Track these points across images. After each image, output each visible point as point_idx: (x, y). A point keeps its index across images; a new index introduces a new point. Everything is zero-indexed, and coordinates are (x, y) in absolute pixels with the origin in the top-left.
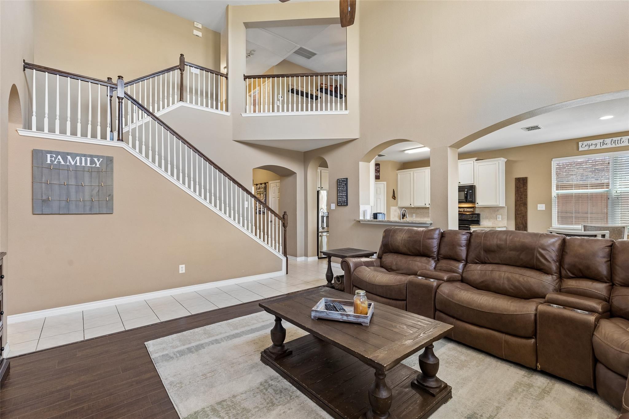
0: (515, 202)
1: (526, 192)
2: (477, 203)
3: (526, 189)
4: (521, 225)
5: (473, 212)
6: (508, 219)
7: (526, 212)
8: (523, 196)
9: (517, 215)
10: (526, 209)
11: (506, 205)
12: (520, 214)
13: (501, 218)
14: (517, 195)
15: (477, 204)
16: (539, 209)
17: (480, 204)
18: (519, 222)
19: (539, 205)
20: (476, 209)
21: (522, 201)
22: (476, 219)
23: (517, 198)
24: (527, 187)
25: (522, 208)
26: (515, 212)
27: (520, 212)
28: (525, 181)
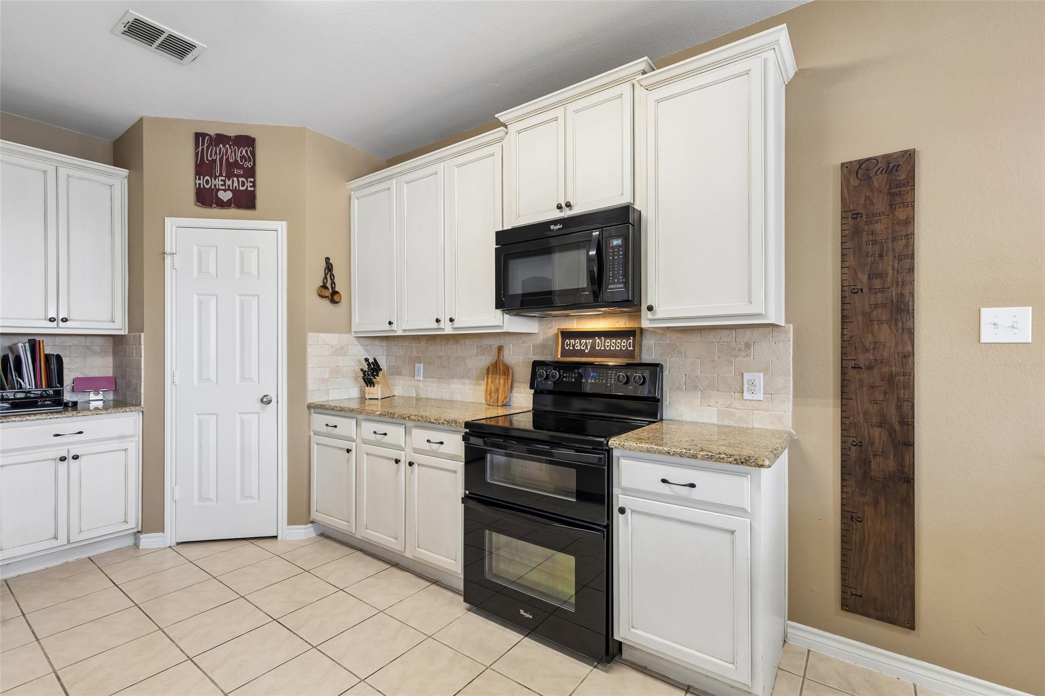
0: (843, 297)
1: (910, 237)
2: (650, 308)
3: (910, 221)
4: (876, 432)
5: (631, 354)
6: (801, 392)
7: (908, 357)
8: (888, 265)
9: (854, 372)
10: (906, 336)
11: (787, 321)
12: (870, 368)
13: (766, 385)
14: (851, 261)
15: (649, 315)
16: (987, 336)
17: (662, 311)
18: (865, 413)
19: (988, 315)
20: (644, 342)
21: (883, 290)
22: (644, 392)
23: (855, 277)
24: (911, 205)
25: (884, 333)
26: (843, 354)
27: (871, 356)
28: (903, 177)
